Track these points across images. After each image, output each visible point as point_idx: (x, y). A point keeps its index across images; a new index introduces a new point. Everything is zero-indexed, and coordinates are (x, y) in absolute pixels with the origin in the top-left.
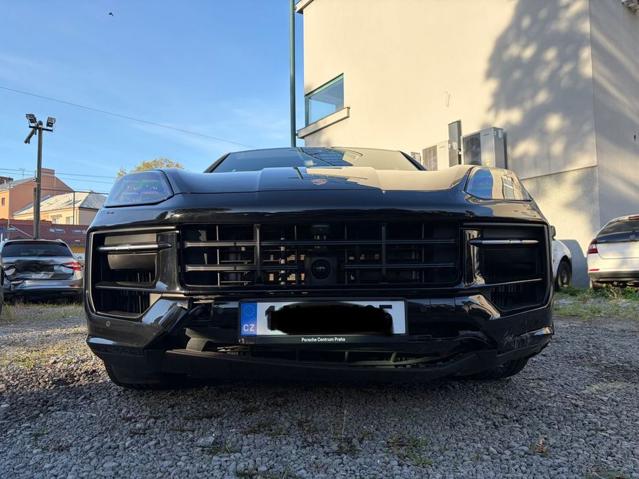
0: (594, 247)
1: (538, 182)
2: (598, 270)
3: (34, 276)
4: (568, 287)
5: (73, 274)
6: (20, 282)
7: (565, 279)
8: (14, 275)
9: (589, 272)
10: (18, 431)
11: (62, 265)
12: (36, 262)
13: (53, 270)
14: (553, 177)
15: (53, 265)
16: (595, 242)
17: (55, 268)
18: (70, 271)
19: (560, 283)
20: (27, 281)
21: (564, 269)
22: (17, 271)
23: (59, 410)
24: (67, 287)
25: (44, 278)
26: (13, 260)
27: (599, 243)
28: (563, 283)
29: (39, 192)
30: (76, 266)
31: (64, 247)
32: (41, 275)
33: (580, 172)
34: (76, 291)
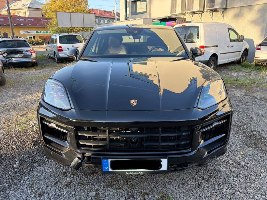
0: (259, 47)
1: (240, 9)
2: (259, 58)
3: (16, 56)
4: (244, 64)
5: (31, 55)
6: (10, 59)
7: (244, 59)
8: (7, 56)
9: (255, 58)
10: (25, 181)
11: (26, 51)
12: (15, 50)
13: (23, 53)
14: (248, 7)
15: (22, 51)
16: (260, 45)
17: (24, 52)
18: (30, 54)
19: (241, 61)
20: (13, 58)
21: (245, 54)
22: (8, 54)
23: (38, 166)
24: (30, 61)
25: (20, 57)
26: (5, 49)
27: (262, 46)
28: (243, 61)
29: (9, 11)
30: (32, 51)
31: (26, 42)
32: (18, 56)
33: (261, 6)
34: (34, 62)
